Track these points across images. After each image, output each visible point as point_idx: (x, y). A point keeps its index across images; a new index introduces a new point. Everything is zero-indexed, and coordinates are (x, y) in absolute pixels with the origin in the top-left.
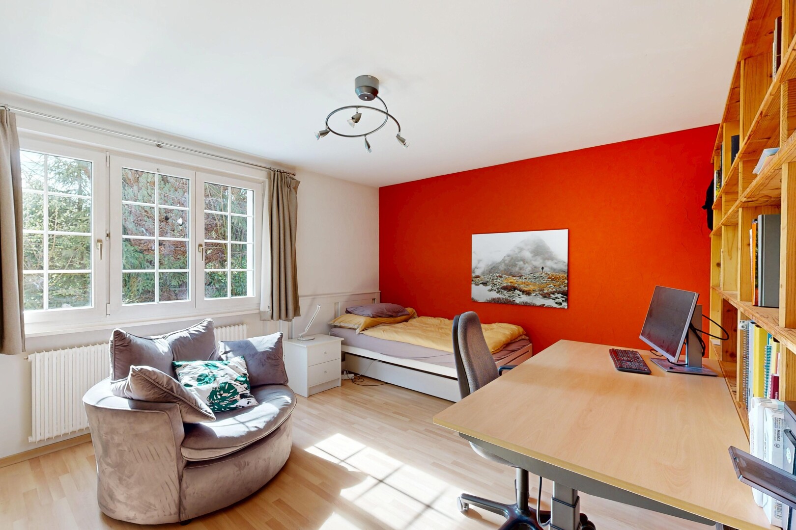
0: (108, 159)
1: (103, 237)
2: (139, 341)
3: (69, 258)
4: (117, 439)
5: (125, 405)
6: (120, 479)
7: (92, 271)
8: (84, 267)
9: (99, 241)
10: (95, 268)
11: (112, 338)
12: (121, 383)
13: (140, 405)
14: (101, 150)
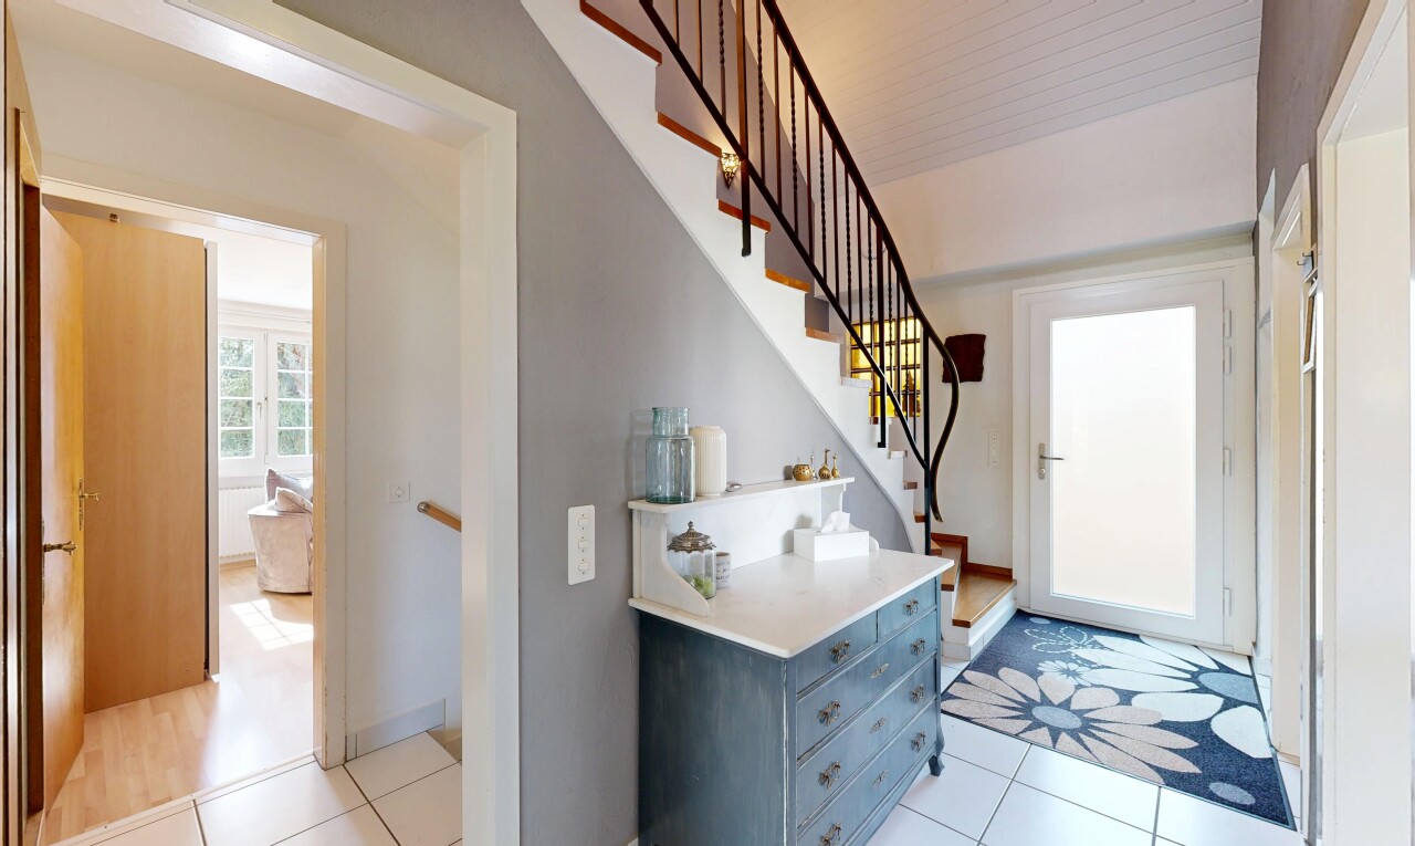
0: (266, 337)
1: (263, 401)
2: (286, 478)
3: (228, 416)
4: (269, 535)
5: (275, 514)
6: (271, 563)
7: (253, 428)
8: (245, 424)
9: (259, 404)
10: (255, 425)
11: (267, 474)
12: (273, 502)
13: (284, 513)
14: (260, 330)
